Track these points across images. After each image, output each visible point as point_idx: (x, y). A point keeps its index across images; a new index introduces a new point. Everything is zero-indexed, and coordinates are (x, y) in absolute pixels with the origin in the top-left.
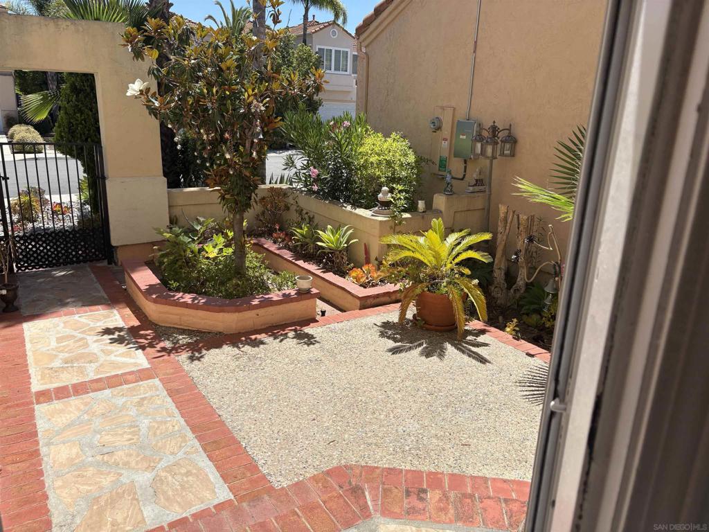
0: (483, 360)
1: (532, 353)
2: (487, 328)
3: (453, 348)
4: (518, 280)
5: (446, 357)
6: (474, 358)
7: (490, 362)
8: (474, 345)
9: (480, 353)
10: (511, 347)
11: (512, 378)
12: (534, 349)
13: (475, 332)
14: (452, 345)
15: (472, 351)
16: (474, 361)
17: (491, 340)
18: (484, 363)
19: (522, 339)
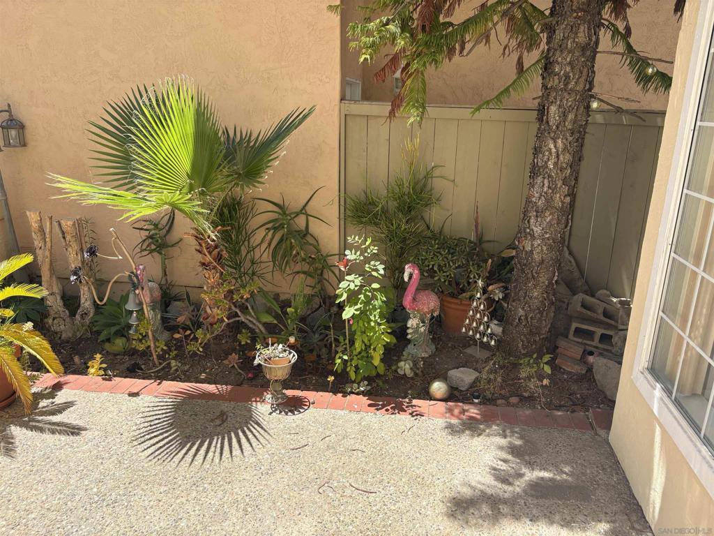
0: (74, 430)
1: (136, 391)
2: (62, 379)
3: (24, 430)
4: (82, 301)
5: (18, 450)
6: (60, 432)
7: (85, 429)
8: (53, 413)
9: (66, 421)
10: (106, 394)
11: (124, 437)
12: (135, 384)
13: (48, 391)
14: (21, 426)
15: (54, 424)
16: (63, 438)
17: (75, 394)
18: (78, 434)
19: (115, 376)
